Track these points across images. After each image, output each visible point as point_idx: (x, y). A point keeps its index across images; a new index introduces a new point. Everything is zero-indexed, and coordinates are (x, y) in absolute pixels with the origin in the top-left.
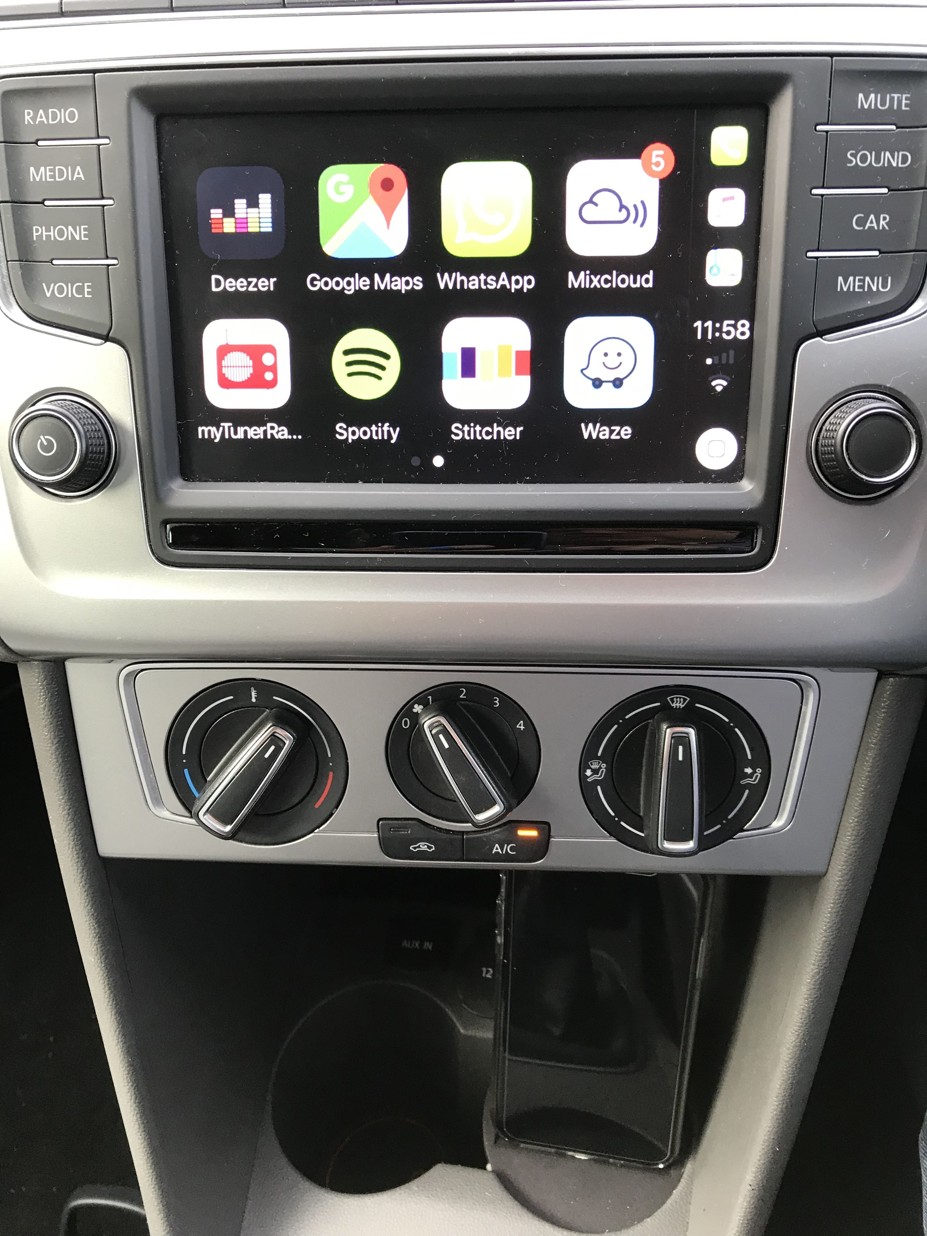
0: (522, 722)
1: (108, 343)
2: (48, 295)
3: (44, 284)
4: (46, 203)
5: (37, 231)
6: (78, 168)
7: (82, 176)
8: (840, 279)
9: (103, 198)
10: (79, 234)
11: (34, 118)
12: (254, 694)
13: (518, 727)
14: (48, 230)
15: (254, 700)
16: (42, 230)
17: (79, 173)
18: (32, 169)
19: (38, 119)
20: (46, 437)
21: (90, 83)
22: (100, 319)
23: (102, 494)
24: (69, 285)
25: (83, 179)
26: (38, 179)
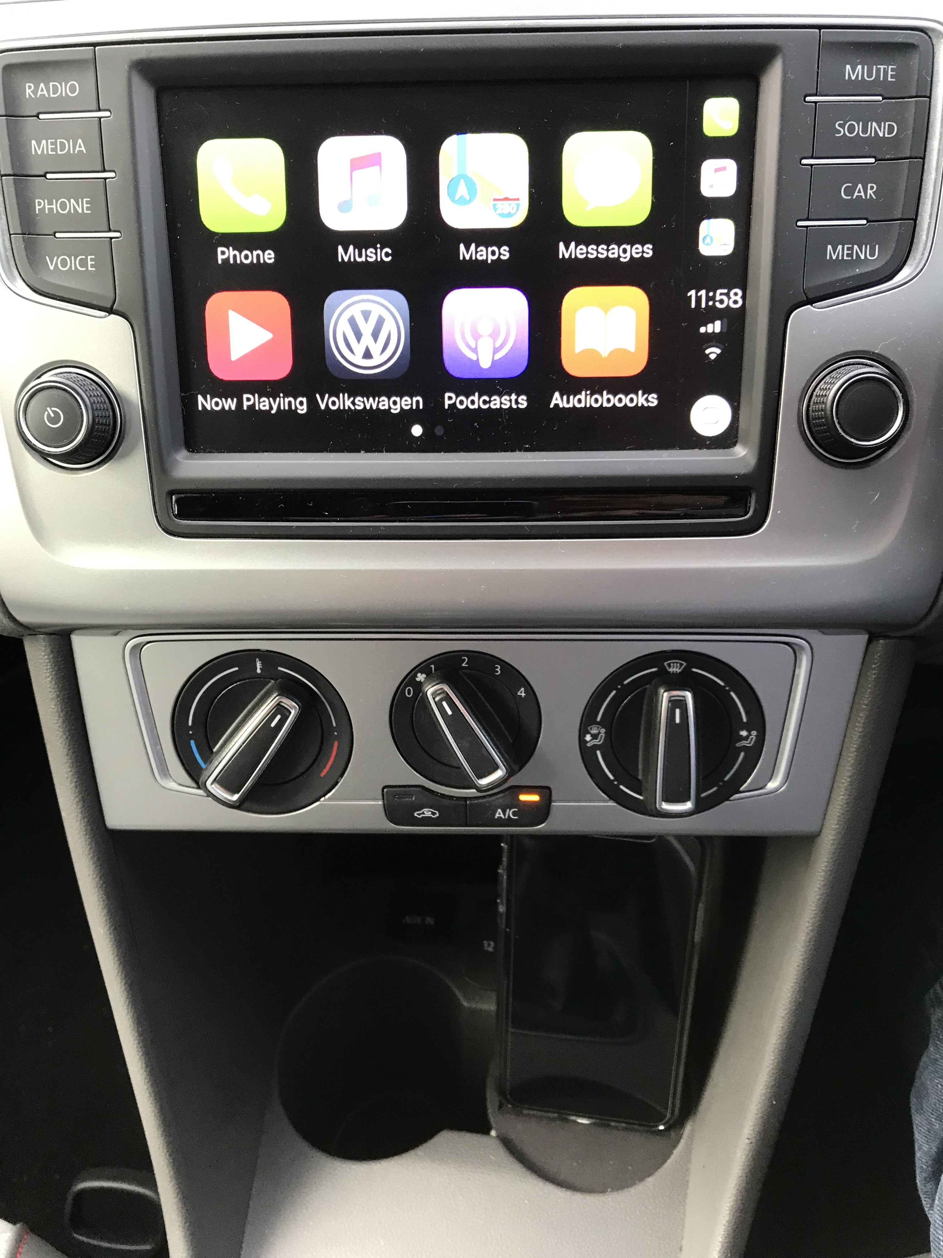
0: (523, 689)
1: (112, 316)
2: (52, 268)
3: (47, 258)
4: (48, 176)
5: (40, 204)
6: (80, 141)
7: (83, 149)
8: (829, 247)
9: (104, 171)
10: (82, 207)
11: (35, 92)
12: (259, 665)
13: (519, 694)
14: (50, 203)
15: (259, 671)
16: (44, 203)
17: (81, 146)
18: (33, 142)
19: (39, 93)
20: (53, 409)
21: (91, 56)
22: (103, 291)
23: (107, 466)
24: (73, 258)
25: (85, 152)
26: (39, 152)
